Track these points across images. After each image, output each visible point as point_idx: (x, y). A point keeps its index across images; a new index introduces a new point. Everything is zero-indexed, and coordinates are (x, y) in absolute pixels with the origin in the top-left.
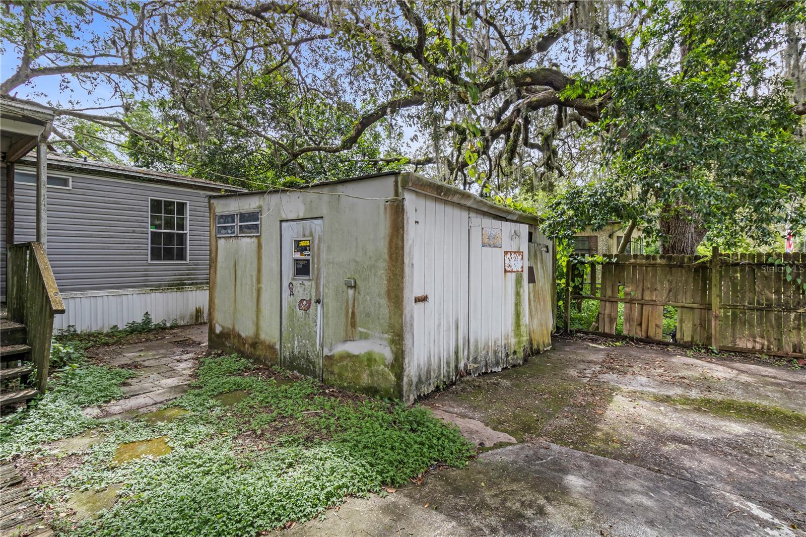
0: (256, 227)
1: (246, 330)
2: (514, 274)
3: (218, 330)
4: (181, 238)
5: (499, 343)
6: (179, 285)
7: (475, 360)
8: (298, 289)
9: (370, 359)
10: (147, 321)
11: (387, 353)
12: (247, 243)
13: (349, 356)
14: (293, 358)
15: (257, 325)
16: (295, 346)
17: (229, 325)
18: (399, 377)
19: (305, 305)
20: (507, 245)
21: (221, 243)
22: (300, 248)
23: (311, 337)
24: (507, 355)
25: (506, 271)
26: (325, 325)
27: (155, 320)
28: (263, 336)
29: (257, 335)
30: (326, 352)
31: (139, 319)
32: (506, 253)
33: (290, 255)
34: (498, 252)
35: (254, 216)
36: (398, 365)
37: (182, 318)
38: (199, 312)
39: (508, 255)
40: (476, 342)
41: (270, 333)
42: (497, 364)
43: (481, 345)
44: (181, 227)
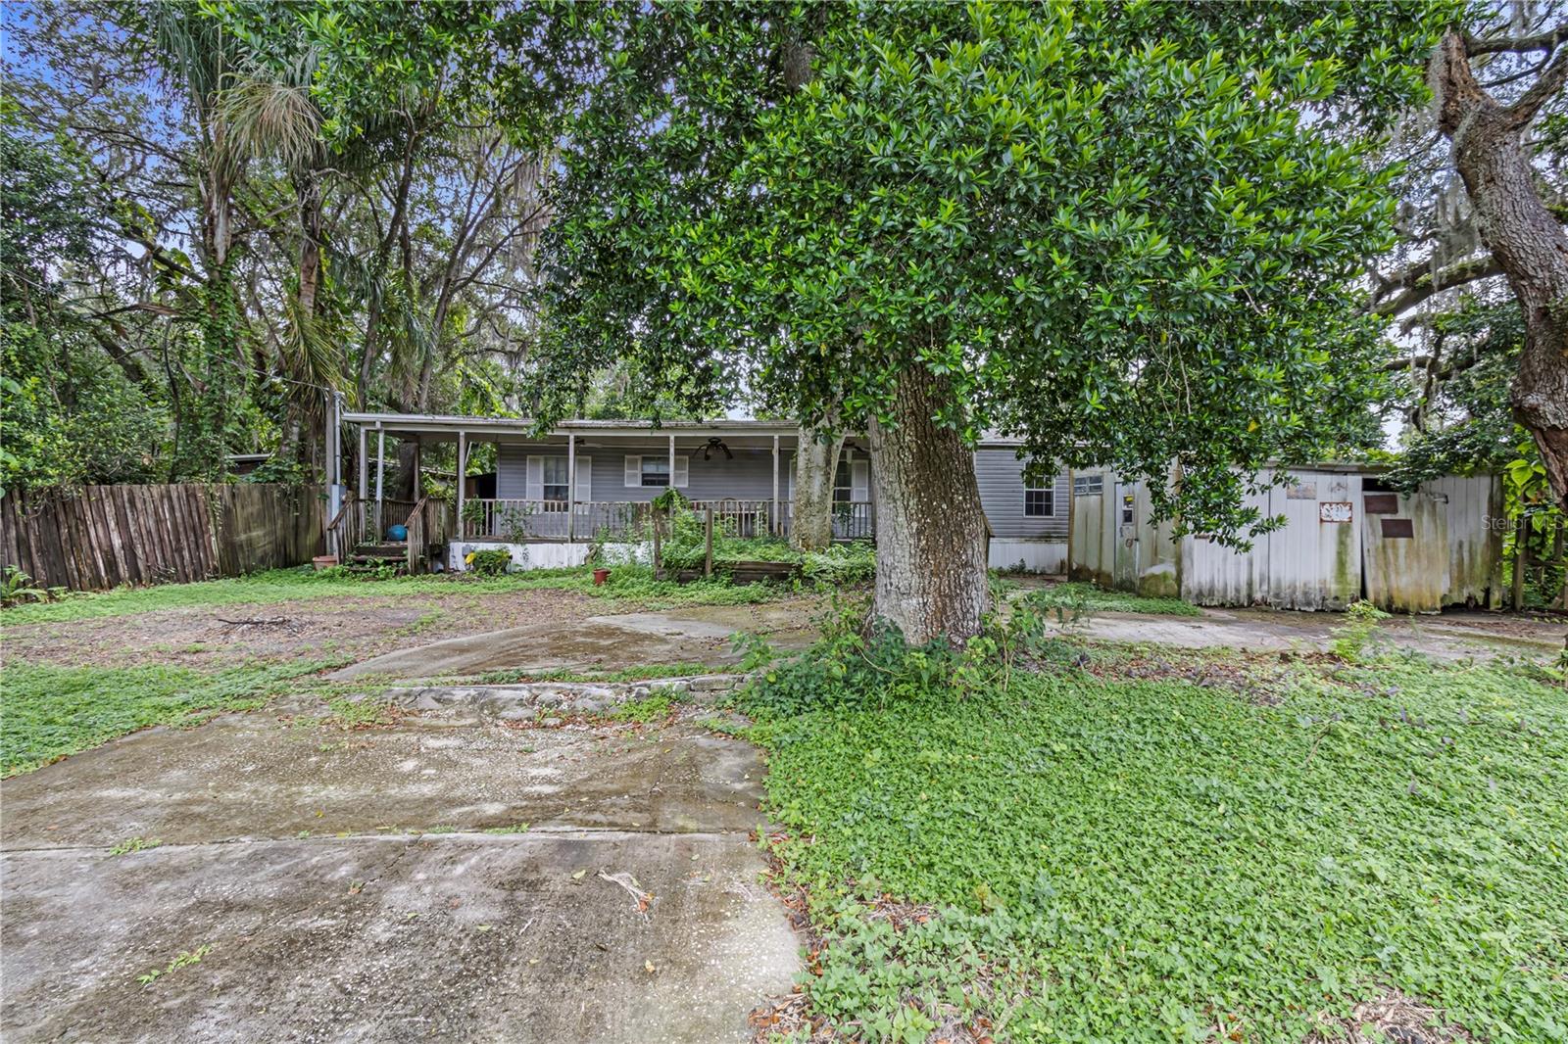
0: (1100, 488)
1: (1093, 566)
2: (1335, 526)
3: (1074, 567)
4: (1049, 495)
5: (1312, 585)
6: (1046, 538)
7: (1277, 595)
8: (1125, 532)
9: (1165, 576)
10: (1022, 567)
11: (1172, 570)
12: (1094, 499)
13: (1153, 576)
14: (1123, 582)
15: (1100, 561)
16: (1124, 574)
17: (1081, 562)
18: (1180, 586)
19: (1130, 543)
20: (1324, 495)
21: (1077, 499)
22: (1127, 503)
23: (1132, 565)
24: (1324, 599)
25: (1322, 521)
26: (1141, 555)
27: (1029, 567)
28: (1104, 568)
29: (1100, 568)
30: (1141, 575)
31: (1018, 563)
32: (1323, 504)
33: (1122, 507)
34: (1313, 505)
35: (1098, 479)
36: (1179, 580)
37: (1049, 567)
38: (1062, 562)
39: (1327, 506)
40: (1279, 581)
41: (1108, 566)
42: (1309, 604)
43: (1285, 584)
44: (1049, 487)
